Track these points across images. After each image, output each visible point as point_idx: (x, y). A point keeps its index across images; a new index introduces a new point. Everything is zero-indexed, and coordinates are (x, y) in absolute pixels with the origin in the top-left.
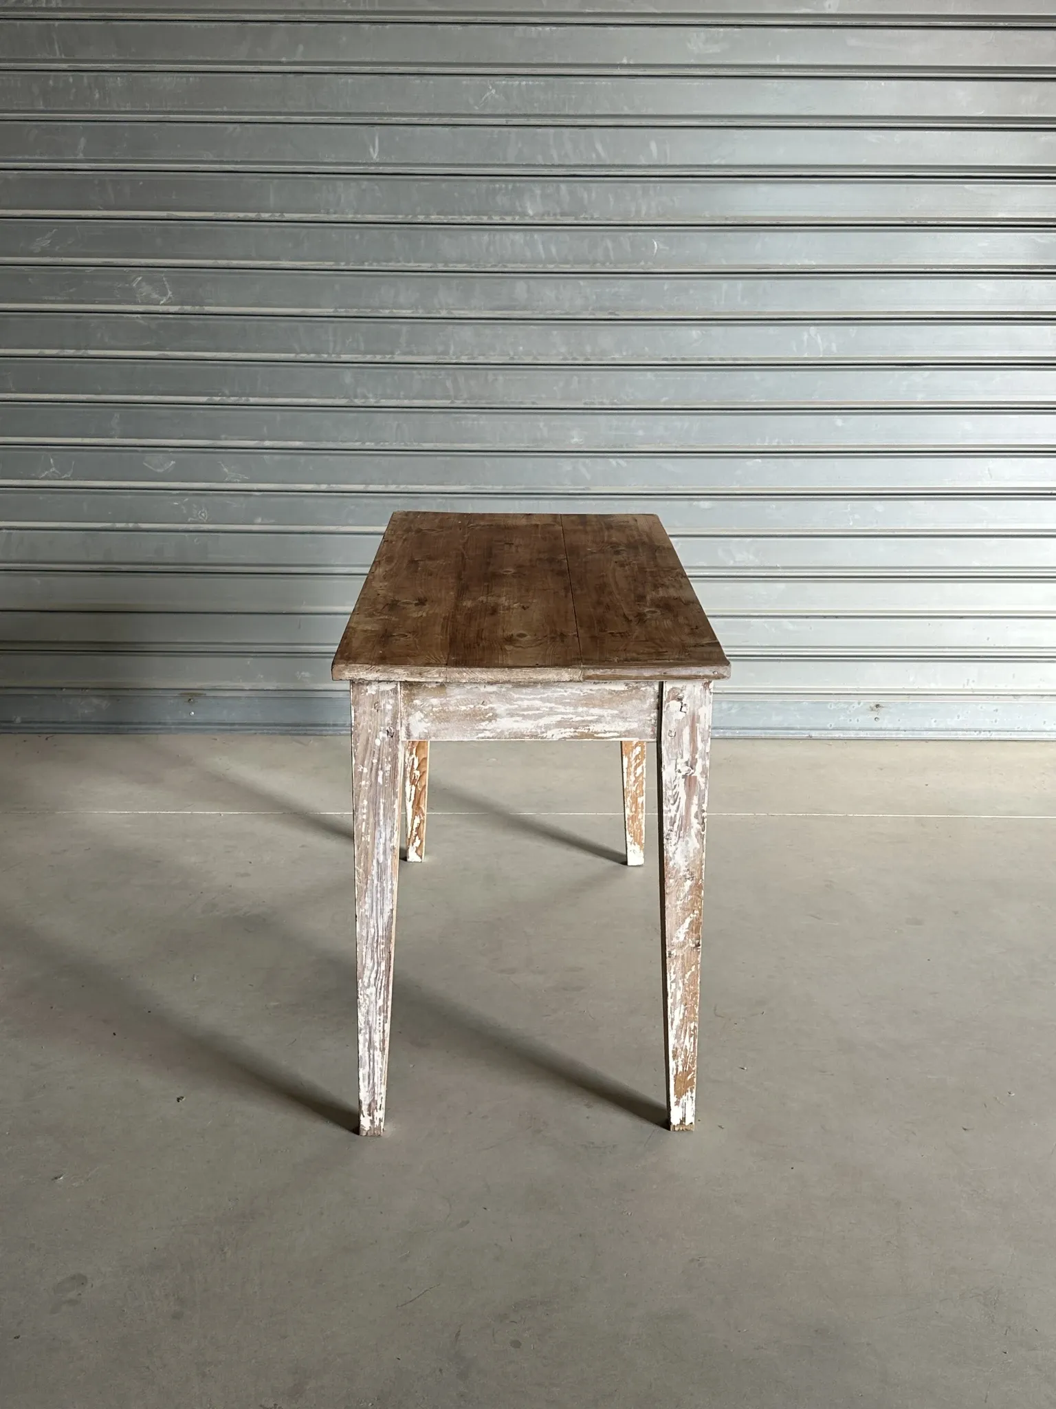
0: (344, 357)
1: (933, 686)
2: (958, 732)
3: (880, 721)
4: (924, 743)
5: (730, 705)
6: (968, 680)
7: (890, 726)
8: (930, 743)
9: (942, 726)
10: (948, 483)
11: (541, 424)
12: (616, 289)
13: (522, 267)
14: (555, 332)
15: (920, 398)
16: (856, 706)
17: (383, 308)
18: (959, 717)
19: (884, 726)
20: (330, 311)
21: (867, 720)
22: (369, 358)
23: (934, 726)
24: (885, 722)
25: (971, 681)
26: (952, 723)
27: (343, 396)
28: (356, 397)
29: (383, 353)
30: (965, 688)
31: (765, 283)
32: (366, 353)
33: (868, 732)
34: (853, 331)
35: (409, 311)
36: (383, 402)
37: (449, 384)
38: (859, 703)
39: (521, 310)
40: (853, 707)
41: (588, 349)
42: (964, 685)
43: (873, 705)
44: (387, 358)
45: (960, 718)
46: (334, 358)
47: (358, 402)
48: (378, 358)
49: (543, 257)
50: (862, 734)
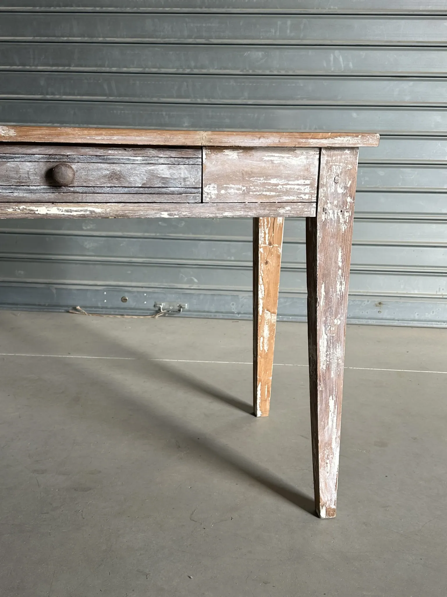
0: (40, 68)
1: (416, 292)
2: (433, 323)
3: (381, 313)
4: (410, 328)
5: (285, 300)
6: (440, 289)
7: (388, 317)
8: (414, 329)
9: (422, 318)
10: (426, 157)
11: (164, 113)
12: (210, 25)
13: (150, 9)
14: (171, 53)
15: (407, 99)
16: (366, 303)
17: (64, 37)
18: (433, 312)
19: (384, 317)
20: (30, 38)
21: (372, 312)
22: (54, 68)
23: (417, 317)
24: (385, 314)
25: (441, 289)
26: (429, 316)
27: (39, 94)
28: (47, 94)
29: (64, 66)
30: (438, 293)
31: (305, 21)
32: (53, 65)
33: (375, 321)
34: (363, 53)
35: (80, 38)
36: (64, 97)
37: (106, 86)
38: (368, 301)
39: (149, 38)
40: (364, 304)
41: (193, 64)
42: (437, 292)
43: (377, 303)
44: (66, 68)
45: (434, 314)
46: (33, 68)
47: (48, 97)
48: (61, 68)
49: (163, 3)
50: (370, 322)
